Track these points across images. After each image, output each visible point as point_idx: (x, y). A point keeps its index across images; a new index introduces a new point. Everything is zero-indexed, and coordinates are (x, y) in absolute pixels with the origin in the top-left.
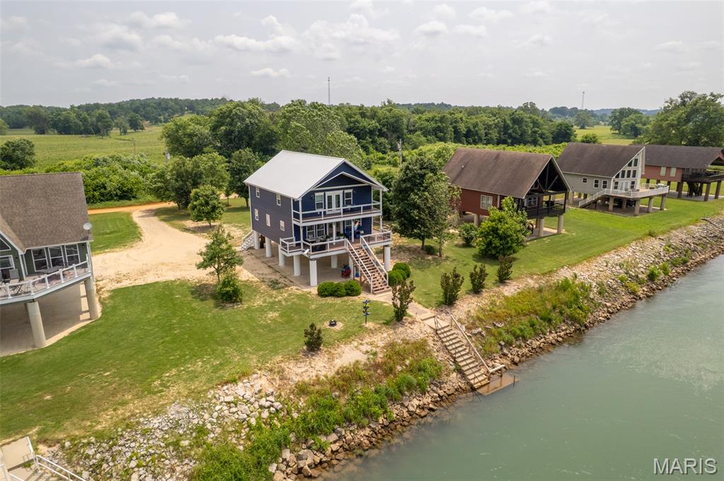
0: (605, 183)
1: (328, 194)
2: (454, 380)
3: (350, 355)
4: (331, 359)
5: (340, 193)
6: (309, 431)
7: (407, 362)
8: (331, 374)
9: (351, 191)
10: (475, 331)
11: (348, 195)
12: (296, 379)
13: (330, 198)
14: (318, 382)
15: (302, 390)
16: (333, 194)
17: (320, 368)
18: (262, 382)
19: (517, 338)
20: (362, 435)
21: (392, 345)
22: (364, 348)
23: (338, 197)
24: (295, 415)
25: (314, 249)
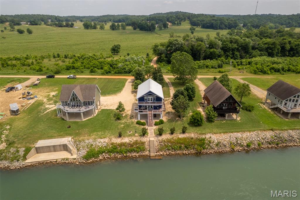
0: (281, 102)
1: (148, 97)
2: (147, 153)
3: (126, 140)
4: (122, 140)
5: (152, 97)
6: (109, 152)
7: (137, 145)
8: (119, 143)
9: (155, 97)
10: (161, 144)
11: (154, 98)
12: (113, 141)
13: (149, 98)
14: (116, 143)
15: (112, 144)
16: (150, 97)
17: (119, 141)
18: (106, 140)
19: (173, 149)
20: (119, 156)
21: (137, 141)
22: (130, 139)
23: (151, 98)
24: (108, 148)
25: (139, 111)
